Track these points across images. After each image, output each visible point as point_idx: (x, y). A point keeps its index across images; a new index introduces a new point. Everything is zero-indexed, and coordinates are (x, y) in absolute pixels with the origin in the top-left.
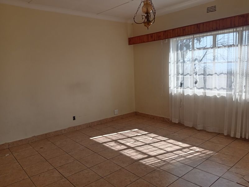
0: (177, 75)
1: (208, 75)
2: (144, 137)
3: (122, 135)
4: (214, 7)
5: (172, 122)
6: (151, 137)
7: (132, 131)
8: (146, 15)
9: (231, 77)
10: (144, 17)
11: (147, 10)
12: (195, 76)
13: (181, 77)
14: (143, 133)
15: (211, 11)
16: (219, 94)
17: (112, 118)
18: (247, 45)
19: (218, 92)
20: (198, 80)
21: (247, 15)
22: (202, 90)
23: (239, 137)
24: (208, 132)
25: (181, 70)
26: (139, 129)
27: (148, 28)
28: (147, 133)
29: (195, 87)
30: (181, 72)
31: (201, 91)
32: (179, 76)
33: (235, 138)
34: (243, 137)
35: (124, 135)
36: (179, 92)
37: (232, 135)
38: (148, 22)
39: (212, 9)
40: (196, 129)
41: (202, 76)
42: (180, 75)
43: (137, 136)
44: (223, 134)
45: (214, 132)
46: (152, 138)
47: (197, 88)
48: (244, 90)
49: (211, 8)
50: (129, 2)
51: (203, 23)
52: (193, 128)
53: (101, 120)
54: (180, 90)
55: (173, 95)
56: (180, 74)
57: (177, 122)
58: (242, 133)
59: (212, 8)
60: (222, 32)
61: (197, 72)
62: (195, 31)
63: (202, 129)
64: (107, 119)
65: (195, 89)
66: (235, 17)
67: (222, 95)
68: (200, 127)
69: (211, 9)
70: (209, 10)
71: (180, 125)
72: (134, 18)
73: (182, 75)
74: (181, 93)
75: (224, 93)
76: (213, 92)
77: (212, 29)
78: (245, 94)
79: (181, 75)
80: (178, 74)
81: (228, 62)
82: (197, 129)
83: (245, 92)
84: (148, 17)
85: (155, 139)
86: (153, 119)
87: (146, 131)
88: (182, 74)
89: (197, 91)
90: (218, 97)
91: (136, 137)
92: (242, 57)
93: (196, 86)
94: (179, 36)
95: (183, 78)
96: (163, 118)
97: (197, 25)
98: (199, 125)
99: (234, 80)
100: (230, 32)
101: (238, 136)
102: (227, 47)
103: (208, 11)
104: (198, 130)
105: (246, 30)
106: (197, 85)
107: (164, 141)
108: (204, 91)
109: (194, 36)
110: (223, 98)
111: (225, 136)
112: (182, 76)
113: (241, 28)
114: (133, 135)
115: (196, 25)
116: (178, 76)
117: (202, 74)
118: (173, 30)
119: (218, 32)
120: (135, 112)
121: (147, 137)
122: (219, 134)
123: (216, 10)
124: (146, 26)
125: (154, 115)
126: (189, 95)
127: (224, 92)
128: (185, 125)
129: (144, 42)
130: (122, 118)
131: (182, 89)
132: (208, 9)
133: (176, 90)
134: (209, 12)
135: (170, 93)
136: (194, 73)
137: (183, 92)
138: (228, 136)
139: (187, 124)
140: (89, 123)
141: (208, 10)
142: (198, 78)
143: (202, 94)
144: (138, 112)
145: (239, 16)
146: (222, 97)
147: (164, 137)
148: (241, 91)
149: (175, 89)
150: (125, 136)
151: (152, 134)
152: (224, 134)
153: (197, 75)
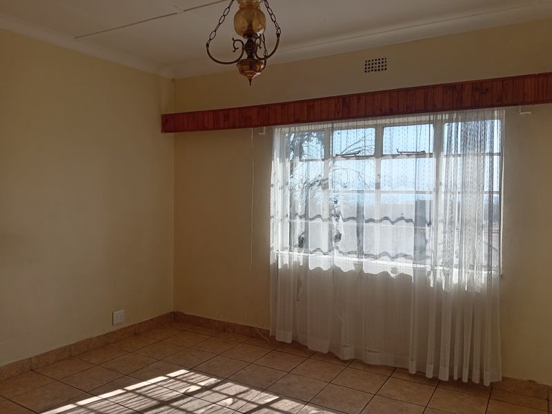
0: (291, 218)
1: (367, 221)
2: (207, 398)
3: (140, 394)
4: (381, 61)
5: (277, 339)
6: (230, 396)
7: (171, 378)
8: (245, 41)
9: (423, 228)
10: (238, 45)
11: (250, 25)
12: (334, 223)
13: (301, 223)
14: (203, 384)
15: (374, 69)
16: (394, 270)
17: (104, 335)
18: (460, 155)
19: (393, 264)
20: (342, 232)
21: (462, 85)
22: (353, 259)
23: (447, 379)
24: (370, 366)
25: (300, 206)
26: (191, 370)
27: (250, 80)
28: (213, 380)
29: (335, 250)
30: (300, 209)
31: (350, 259)
32: (295, 221)
33: (436, 382)
34: (456, 378)
35: (145, 396)
36: (295, 260)
37: (429, 375)
38: (250, 60)
39: (377, 65)
40: (337, 358)
41: (354, 223)
42: (297, 217)
43: (186, 395)
44: (404, 371)
45: (384, 364)
46: (230, 401)
47: (340, 252)
48: (456, 261)
49: (374, 62)
50: (176, 13)
51: (359, 96)
52: (331, 356)
53: (70, 345)
54: (298, 256)
55: (280, 267)
56: (297, 214)
57: (289, 341)
58: (453, 368)
59: (377, 61)
60: (401, 120)
61: (340, 212)
62: (338, 113)
63: (353, 357)
64: (91, 339)
65: (335, 254)
66: (434, 87)
67: (400, 271)
68: (347, 354)
69: (374, 65)
70: (371, 66)
71: (297, 347)
72: (208, 45)
73: (304, 219)
74: (301, 264)
75: (406, 267)
76: (379, 262)
77: (381, 110)
78: (457, 270)
79: (301, 217)
80: (293, 215)
81: (417, 192)
82: (340, 357)
83: (460, 266)
84: (250, 47)
85: (241, 403)
86: (224, 331)
87: (211, 376)
88: (305, 216)
89: (340, 258)
90: (393, 275)
91: (185, 401)
92: (449, 181)
93: (337, 248)
94: (297, 120)
95: (307, 225)
96: (252, 328)
97: (344, 98)
98: (346, 346)
99: (430, 236)
100: (421, 123)
101: (444, 376)
102: (414, 156)
103: (367, 70)
104: (345, 362)
105: (457, 121)
106: (339, 244)
107: (267, 406)
108: (357, 260)
109: (335, 125)
110: (404, 278)
111: (411, 375)
112: (303, 221)
113: (447, 116)
114: (175, 393)
115: (341, 100)
116: (292, 221)
117: (353, 218)
118: (283, 105)
119: (392, 120)
120: (174, 313)
121: (216, 397)
122: (396, 371)
123: (386, 69)
124: (246, 75)
125: (224, 320)
126: (319, 269)
127: (407, 265)
128: (310, 348)
129: (205, 128)
130: (136, 334)
131: (302, 254)
132: (368, 63)
133: (288, 256)
134: (369, 71)
135: (271, 263)
136: (332, 215)
137: (306, 260)
138: (420, 376)
139: (316, 344)
140: (30, 359)
141: (368, 66)
142: (341, 226)
143: (353, 268)
144: (182, 314)
145: (444, 86)
146: (402, 275)
147: (263, 390)
148: (449, 264)
149: (284, 252)
150: (150, 397)
151: (229, 384)
152: (408, 370)
153: (340, 220)
